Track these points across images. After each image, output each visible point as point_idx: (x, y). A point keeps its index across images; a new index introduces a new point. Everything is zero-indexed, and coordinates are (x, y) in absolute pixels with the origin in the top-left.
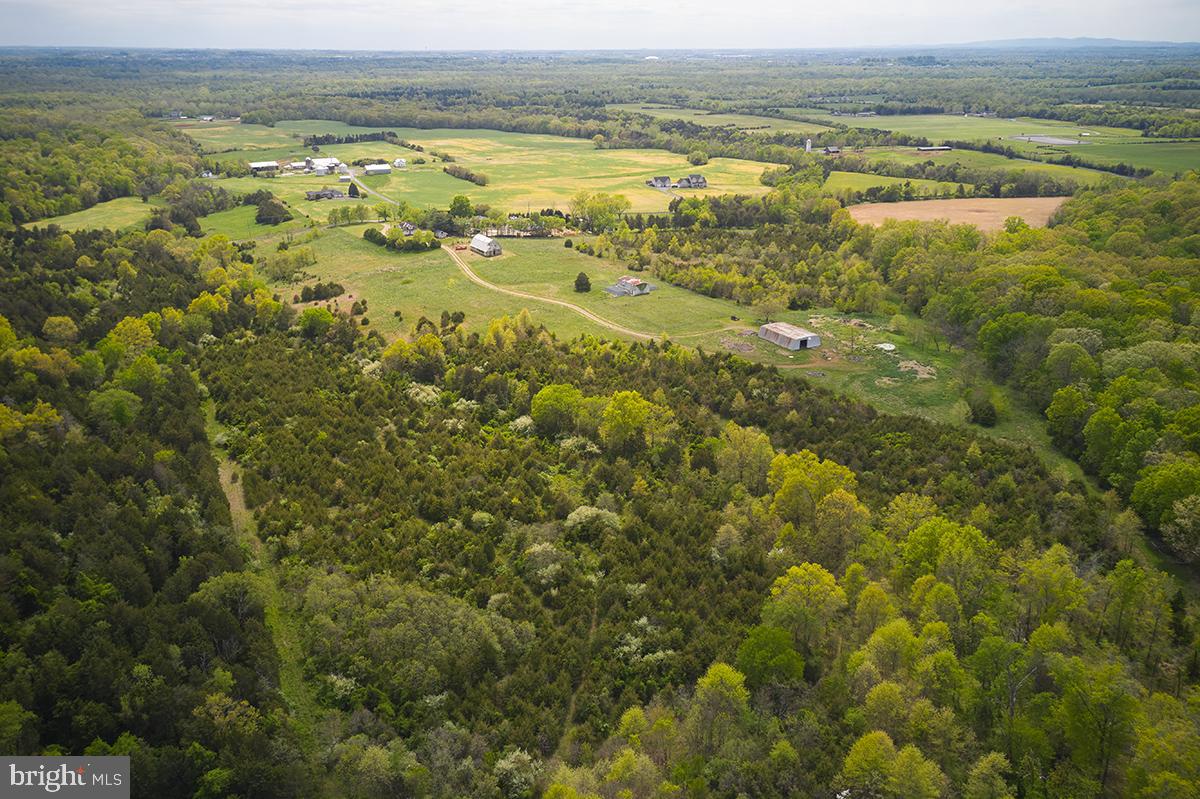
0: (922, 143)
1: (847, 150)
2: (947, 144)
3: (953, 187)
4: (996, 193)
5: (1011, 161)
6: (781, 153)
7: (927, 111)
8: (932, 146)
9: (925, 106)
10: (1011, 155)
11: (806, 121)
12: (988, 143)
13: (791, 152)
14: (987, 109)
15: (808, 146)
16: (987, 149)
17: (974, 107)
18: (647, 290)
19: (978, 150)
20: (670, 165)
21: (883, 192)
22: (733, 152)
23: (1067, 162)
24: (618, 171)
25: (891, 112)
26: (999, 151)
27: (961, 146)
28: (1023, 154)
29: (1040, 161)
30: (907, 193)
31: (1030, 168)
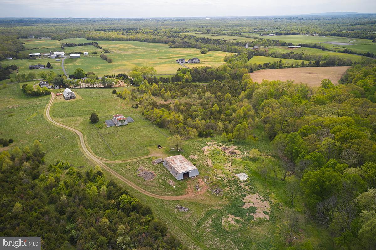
0: (290, 45)
1: (261, 47)
2: (300, 45)
3: (300, 62)
4: (317, 65)
5: (324, 51)
6: (235, 49)
7: (294, 34)
8: (294, 46)
9: (293, 32)
10: (324, 49)
11: (250, 37)
12: (315, 44)
13: (239, 48)
14: (315, 33)
15: (247, 46)
16: (315, 47)
17: (310, 33)
18: (126, 123)
19: (311, 47)
20: (192, 54)
21: (270, 65)
22: (219, 49)
23: (346, 52)
24: (169, 56)
25: (281, 34)
26: (319, 48)
27: (305, 46)
28: (328, 49)
29: (335, 51)
30: (280, 65)
31: (332, 54)
